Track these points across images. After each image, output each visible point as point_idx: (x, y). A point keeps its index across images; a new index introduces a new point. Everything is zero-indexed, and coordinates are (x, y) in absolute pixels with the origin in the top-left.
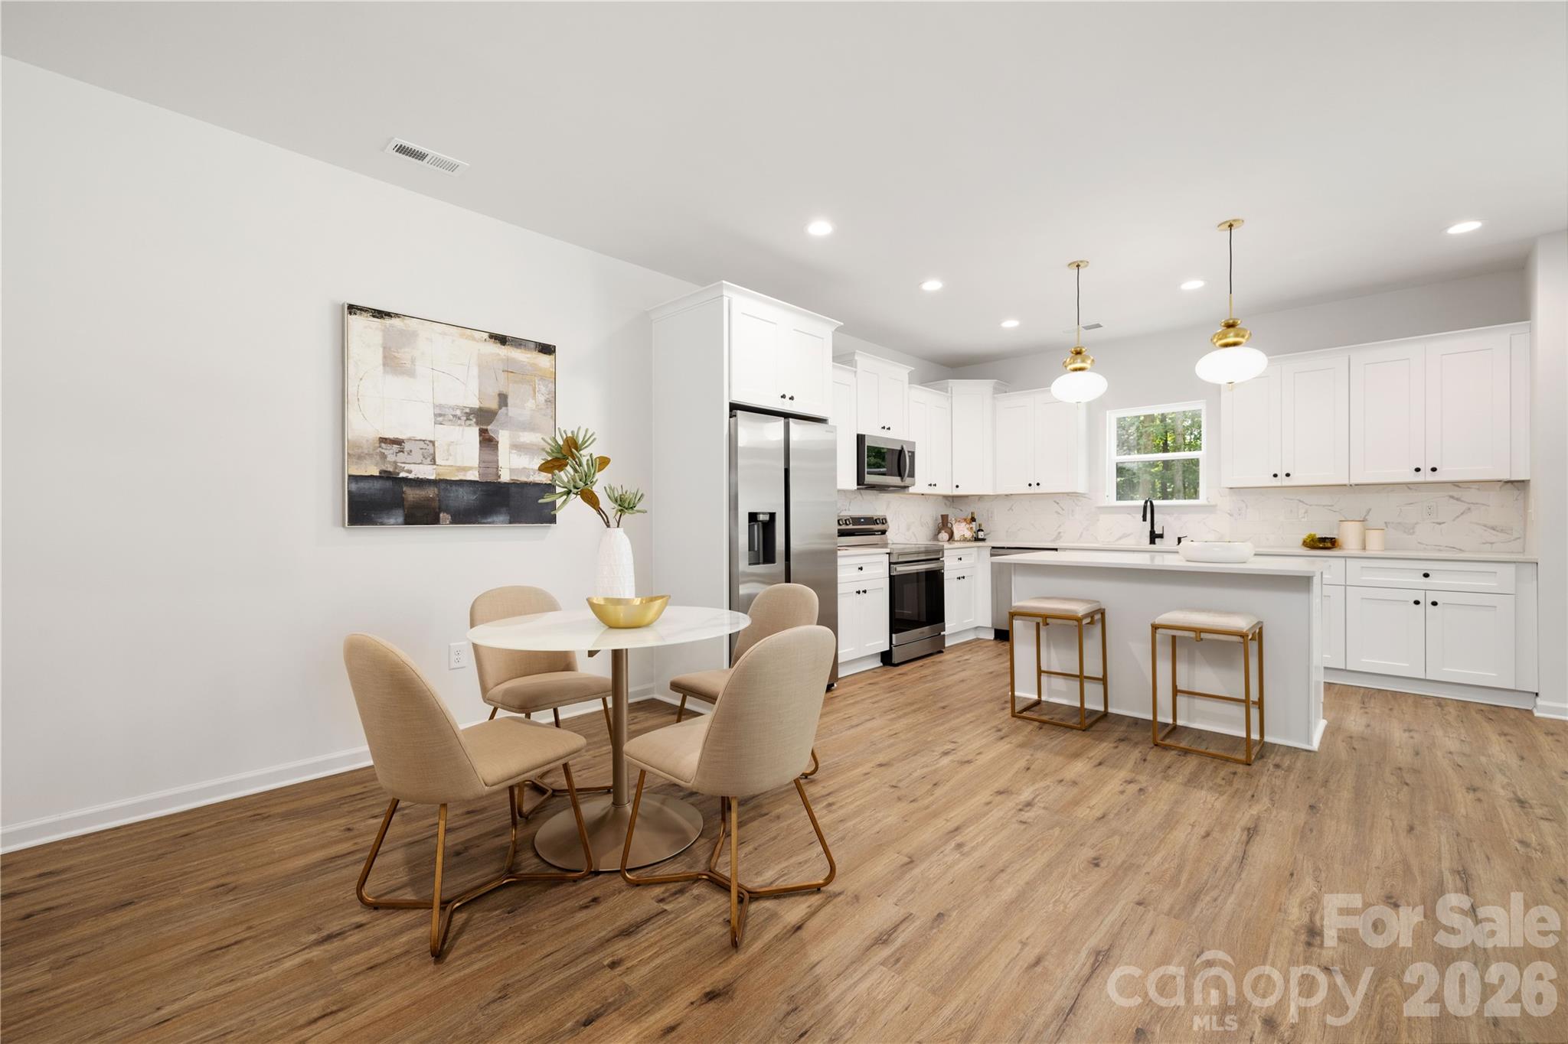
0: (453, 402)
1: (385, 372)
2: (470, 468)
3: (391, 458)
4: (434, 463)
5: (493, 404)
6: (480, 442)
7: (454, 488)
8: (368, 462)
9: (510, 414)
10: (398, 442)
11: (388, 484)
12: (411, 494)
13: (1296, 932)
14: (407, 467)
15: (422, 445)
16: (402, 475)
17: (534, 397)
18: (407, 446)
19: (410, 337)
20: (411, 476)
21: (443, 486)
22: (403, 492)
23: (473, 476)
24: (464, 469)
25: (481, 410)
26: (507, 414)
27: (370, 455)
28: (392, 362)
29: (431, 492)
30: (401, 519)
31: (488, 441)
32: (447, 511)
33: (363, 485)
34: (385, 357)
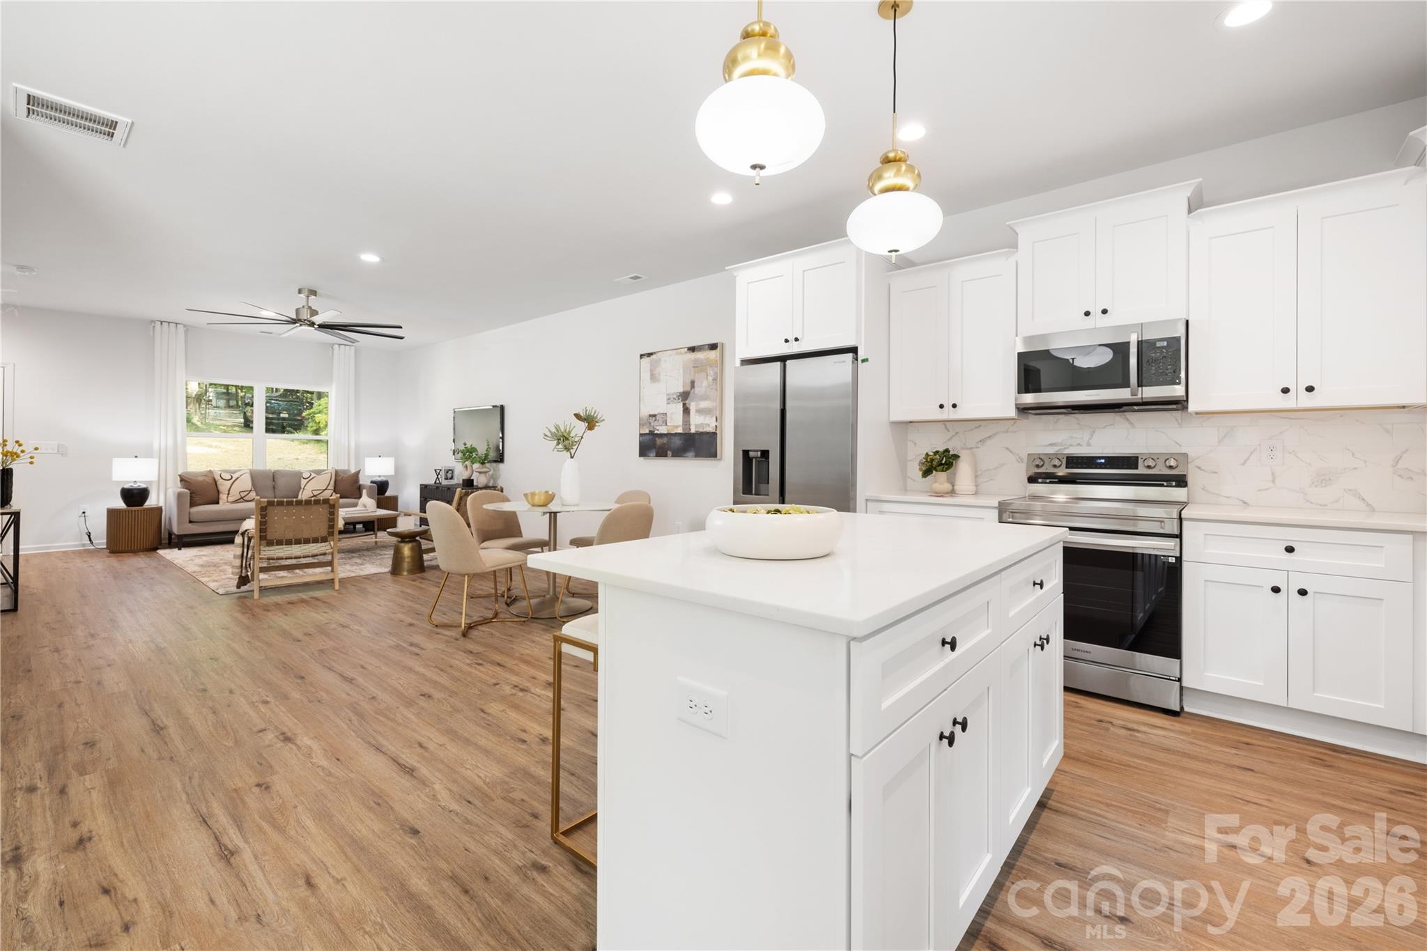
0: (673, 392)
1: (651, 382)
2: (679, 426)
3: (652, 424)
4: (666, 425)
5: (688, 388)
6: (684, 411)
7: (673, 437)
8: (645, 427)
9: (696, 392)
10: (654, 416)
11: (651, 437)
12: (659, 441)
13: (295, 734)
14: (658, 428)
15: (662, 416)
16: (656, 432)
17: (707, 378)
18: (658, 417)
19: (658, 361)
20: (658, 432)
21: (669, 436)
22: (656, 441)
23: (680, 430)
24: (677, 427)
25: (683, 392)
26: (694, 392)
27: (646, 423)
28: (654, 378)
29: (665, 440)
30: (654, 455)
31: (686, 411)
32: (670, 450)
33: (644, 438)
34: (651, 375)
